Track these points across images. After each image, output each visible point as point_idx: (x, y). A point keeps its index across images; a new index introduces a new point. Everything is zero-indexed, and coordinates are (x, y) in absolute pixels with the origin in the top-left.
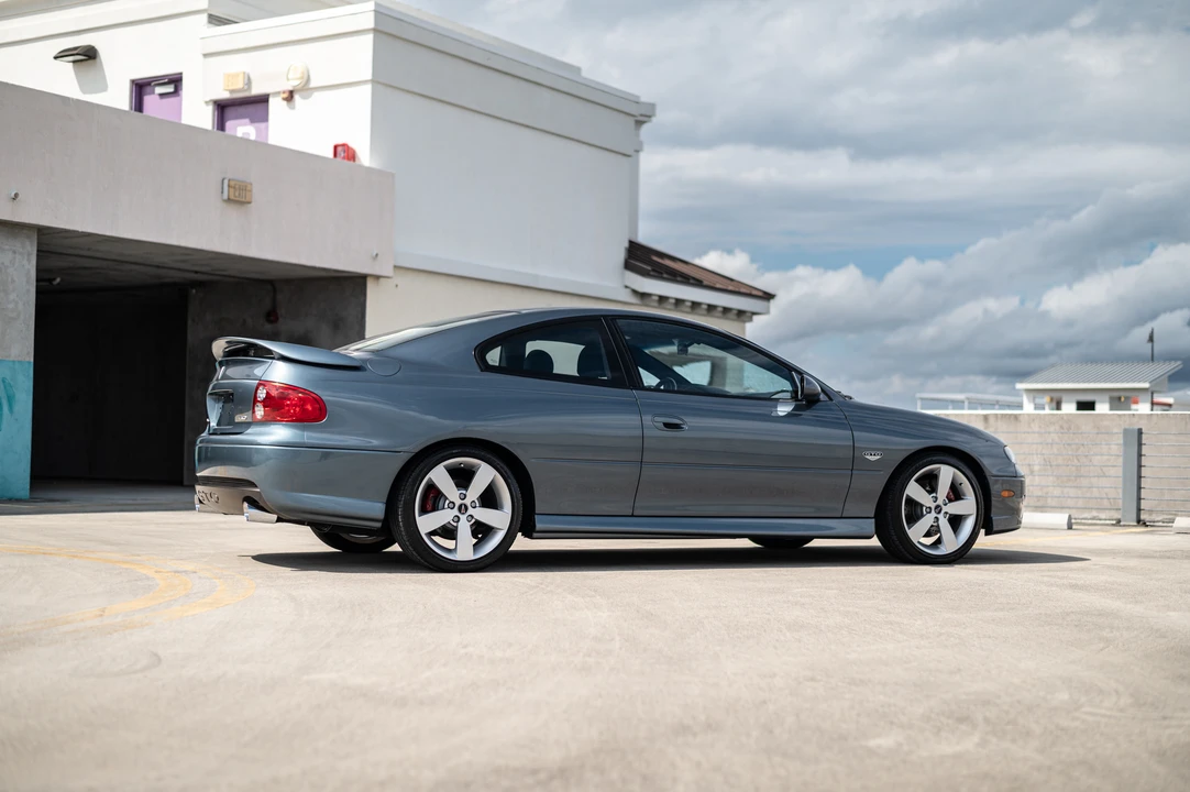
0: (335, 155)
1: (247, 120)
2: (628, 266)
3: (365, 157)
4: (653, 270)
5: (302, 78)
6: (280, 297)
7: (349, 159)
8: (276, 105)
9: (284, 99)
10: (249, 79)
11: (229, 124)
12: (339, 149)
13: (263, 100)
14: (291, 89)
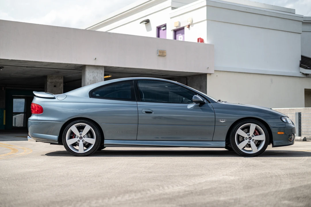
0: (198, 42)
1: (181, 34)
2: (301, 66)
3: (206, 41)
4: (309, 66)
5: (191, 21)
6: (188, 81)
7: (201, 42)
8: (186, 29)
9: (187, 27)
10: (180, 23)
11: (177, 36)
12: (199, 39)
13: (183, 28)
14: (189, 24)
